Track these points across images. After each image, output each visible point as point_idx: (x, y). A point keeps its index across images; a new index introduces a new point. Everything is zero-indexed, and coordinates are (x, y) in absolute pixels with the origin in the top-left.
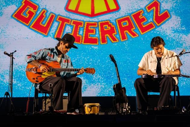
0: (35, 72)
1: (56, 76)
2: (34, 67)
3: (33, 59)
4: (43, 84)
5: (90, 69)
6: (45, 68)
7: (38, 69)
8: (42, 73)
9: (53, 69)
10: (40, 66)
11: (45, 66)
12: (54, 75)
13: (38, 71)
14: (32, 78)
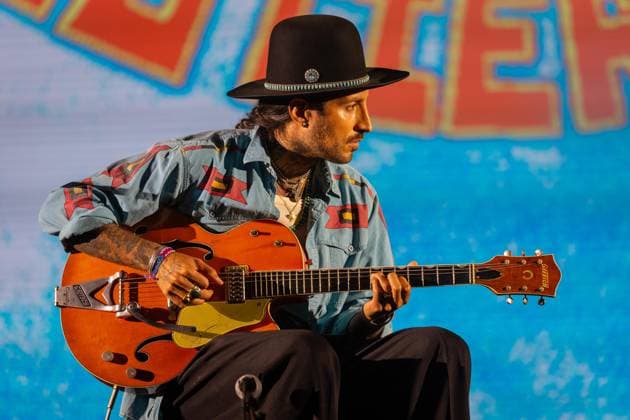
0: (126, 312)
1: (273, 327)
2: (117, 275)
3: (106, 215)
4: (188, 388)
5: (516, 261)
6: (194, 272)
7: (141, 286)
8: (176, 310)
9: (251, 278)
10: (161, 258)
11: (191, 261)
12: (265, 322)
13: (146, 301)
14: (105, 356)
